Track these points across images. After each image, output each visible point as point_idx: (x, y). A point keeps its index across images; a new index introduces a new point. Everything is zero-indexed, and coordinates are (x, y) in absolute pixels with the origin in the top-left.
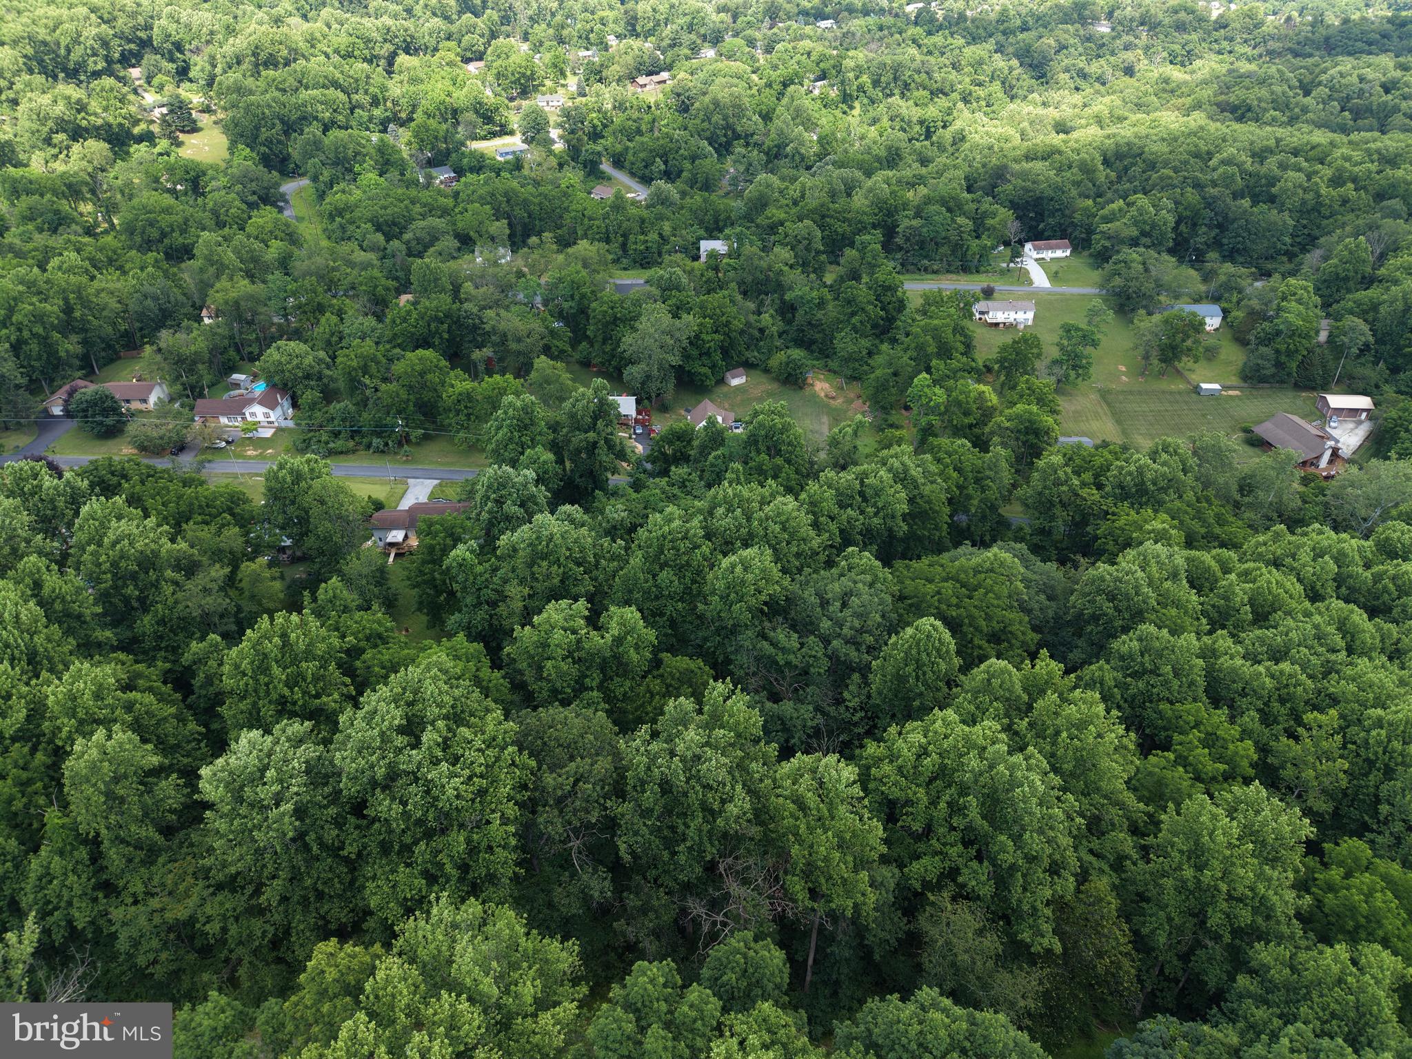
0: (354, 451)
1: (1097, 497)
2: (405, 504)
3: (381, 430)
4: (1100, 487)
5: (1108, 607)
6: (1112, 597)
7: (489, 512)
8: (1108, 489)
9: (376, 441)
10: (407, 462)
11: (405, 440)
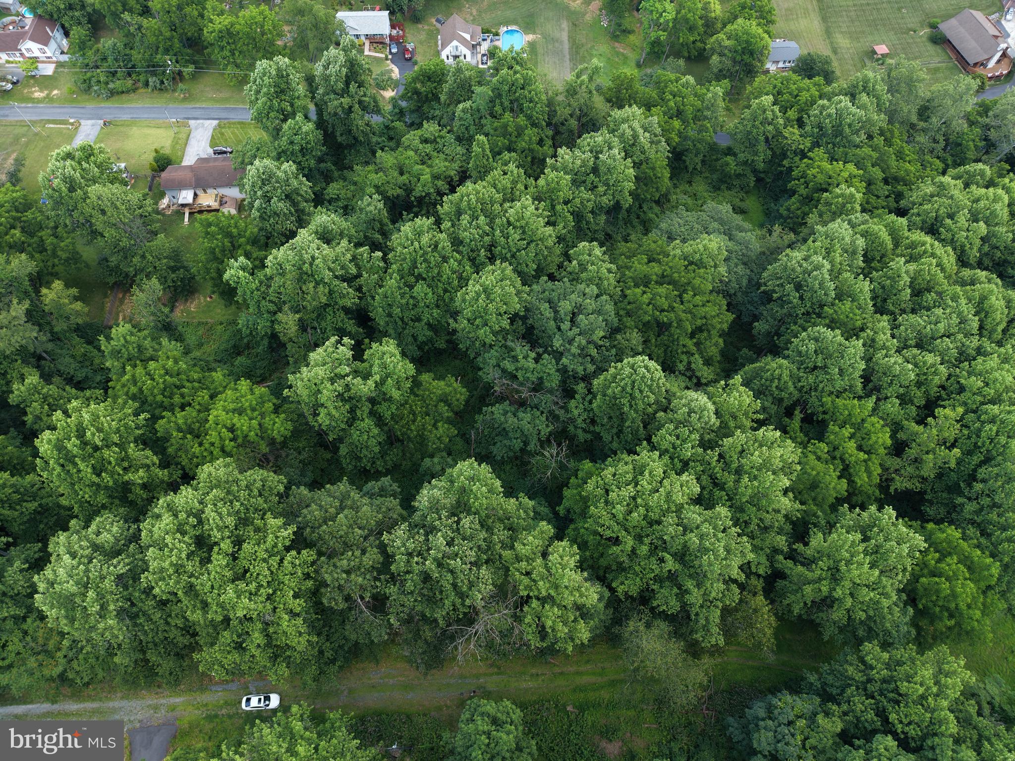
0: (135, 90)
1: (796, 137)
2: (189, 160)
3: (154, 68)
4: (800, 123)
5: (794, 297)
6: (798, 287)
7: (259, 210)
8: (808, 128)
9: (152, 80)
10: (185, 99)
11: (178, 76)
